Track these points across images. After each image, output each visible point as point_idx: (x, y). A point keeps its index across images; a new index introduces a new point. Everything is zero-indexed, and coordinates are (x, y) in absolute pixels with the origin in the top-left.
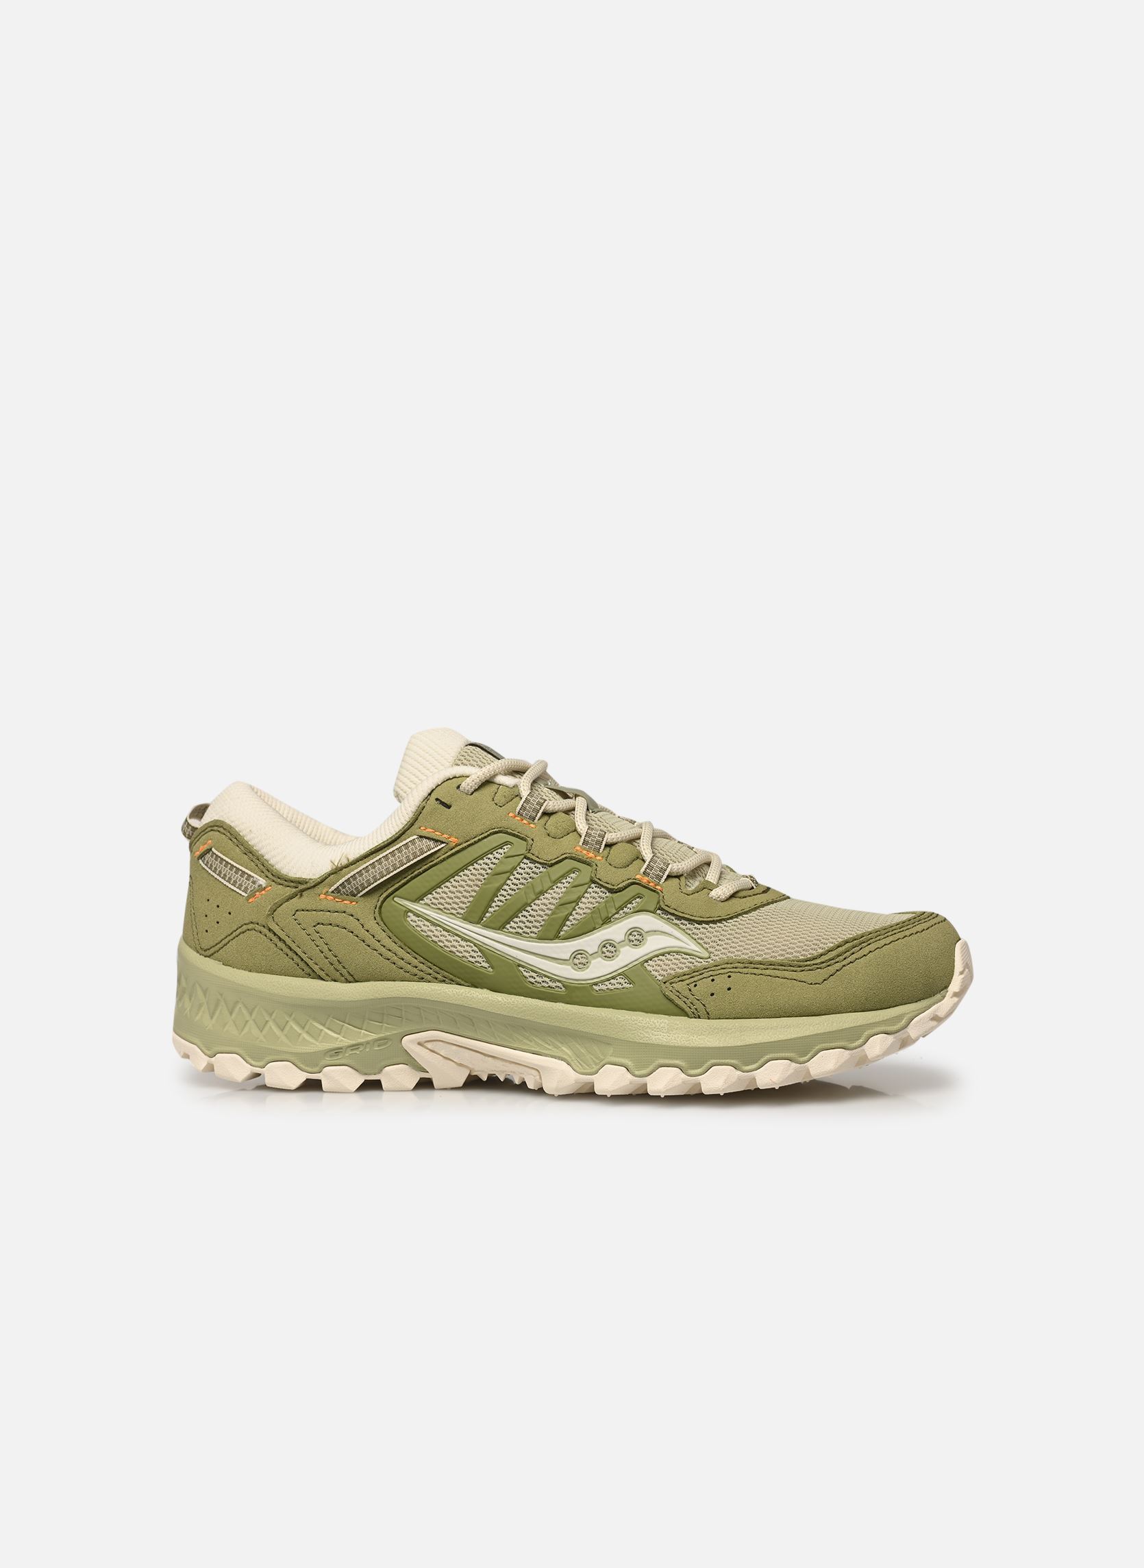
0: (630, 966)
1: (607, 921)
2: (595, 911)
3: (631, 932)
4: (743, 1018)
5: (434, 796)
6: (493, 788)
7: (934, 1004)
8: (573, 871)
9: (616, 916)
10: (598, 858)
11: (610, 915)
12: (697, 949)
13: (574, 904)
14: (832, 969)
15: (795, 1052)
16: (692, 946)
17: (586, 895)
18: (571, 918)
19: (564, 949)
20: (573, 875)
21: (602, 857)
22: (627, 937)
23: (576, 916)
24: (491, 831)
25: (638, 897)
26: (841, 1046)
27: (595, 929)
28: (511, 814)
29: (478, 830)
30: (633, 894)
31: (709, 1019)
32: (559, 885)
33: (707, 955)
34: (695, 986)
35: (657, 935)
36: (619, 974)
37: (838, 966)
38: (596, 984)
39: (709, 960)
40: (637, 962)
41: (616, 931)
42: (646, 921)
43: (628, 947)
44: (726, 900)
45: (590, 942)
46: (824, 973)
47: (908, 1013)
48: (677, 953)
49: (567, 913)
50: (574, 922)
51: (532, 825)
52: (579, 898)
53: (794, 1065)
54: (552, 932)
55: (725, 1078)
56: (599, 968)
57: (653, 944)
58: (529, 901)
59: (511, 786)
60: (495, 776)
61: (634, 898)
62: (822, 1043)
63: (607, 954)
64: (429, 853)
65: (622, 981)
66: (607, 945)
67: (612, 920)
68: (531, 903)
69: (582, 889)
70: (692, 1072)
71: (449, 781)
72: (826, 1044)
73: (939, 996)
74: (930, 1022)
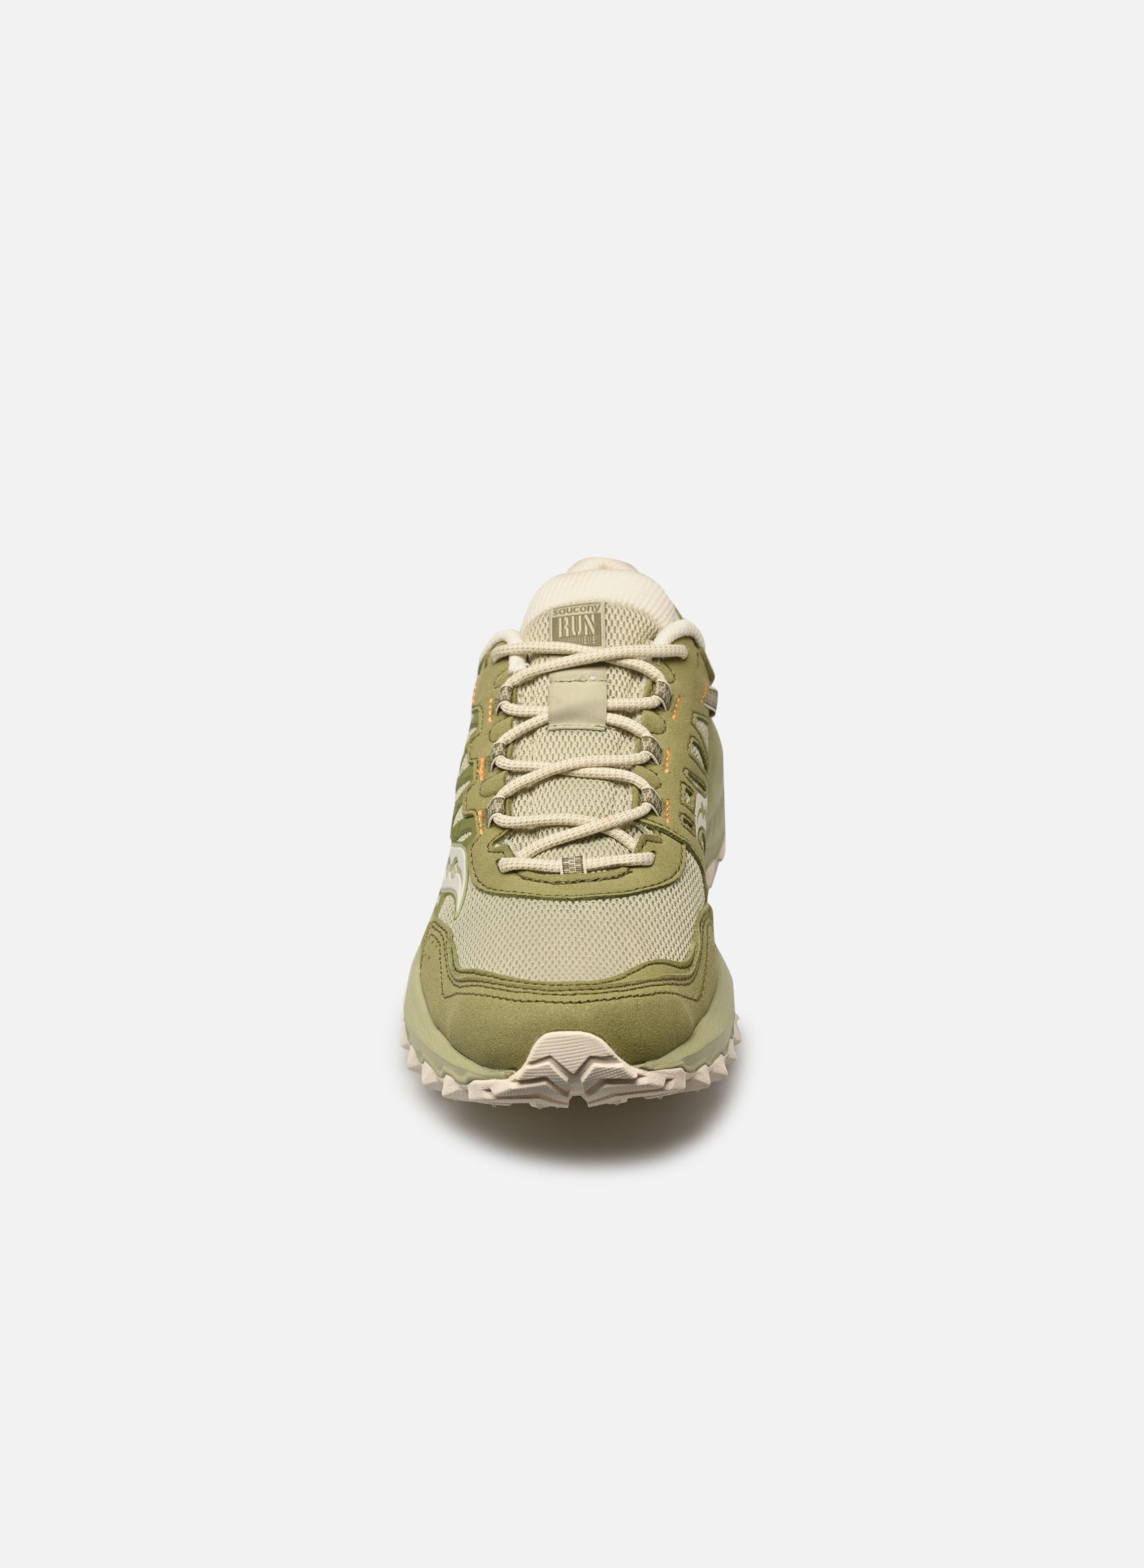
1: (455, 841)
3: (456, 860)
6: (505, 665)
9: (459, 840)
10: (482, 777)
11: (457, 837)
12: (459, 907)
14: (454, 990)
16: (460, 902)
17: (461, 806)
20: (469, 782)
21: (484, 778)
22: (453, 863)
28: (491, 700)
30: (470, 826)
32: (463, 785)
33: (456, 915)
34: (429, 938)
35: (459, 875)
39: (453, 922)
40: (445, 891)
42: (462, 857)
43: (450, 873)
44: (503, 873)
46: (451, 989)
47: (472, 1072)
51: (490, 719)
57: (456, 882)
59: (509, 673)
60: (513, 655)
61: (469, 830)
73: (502, 1073)
74: (485, 1092)
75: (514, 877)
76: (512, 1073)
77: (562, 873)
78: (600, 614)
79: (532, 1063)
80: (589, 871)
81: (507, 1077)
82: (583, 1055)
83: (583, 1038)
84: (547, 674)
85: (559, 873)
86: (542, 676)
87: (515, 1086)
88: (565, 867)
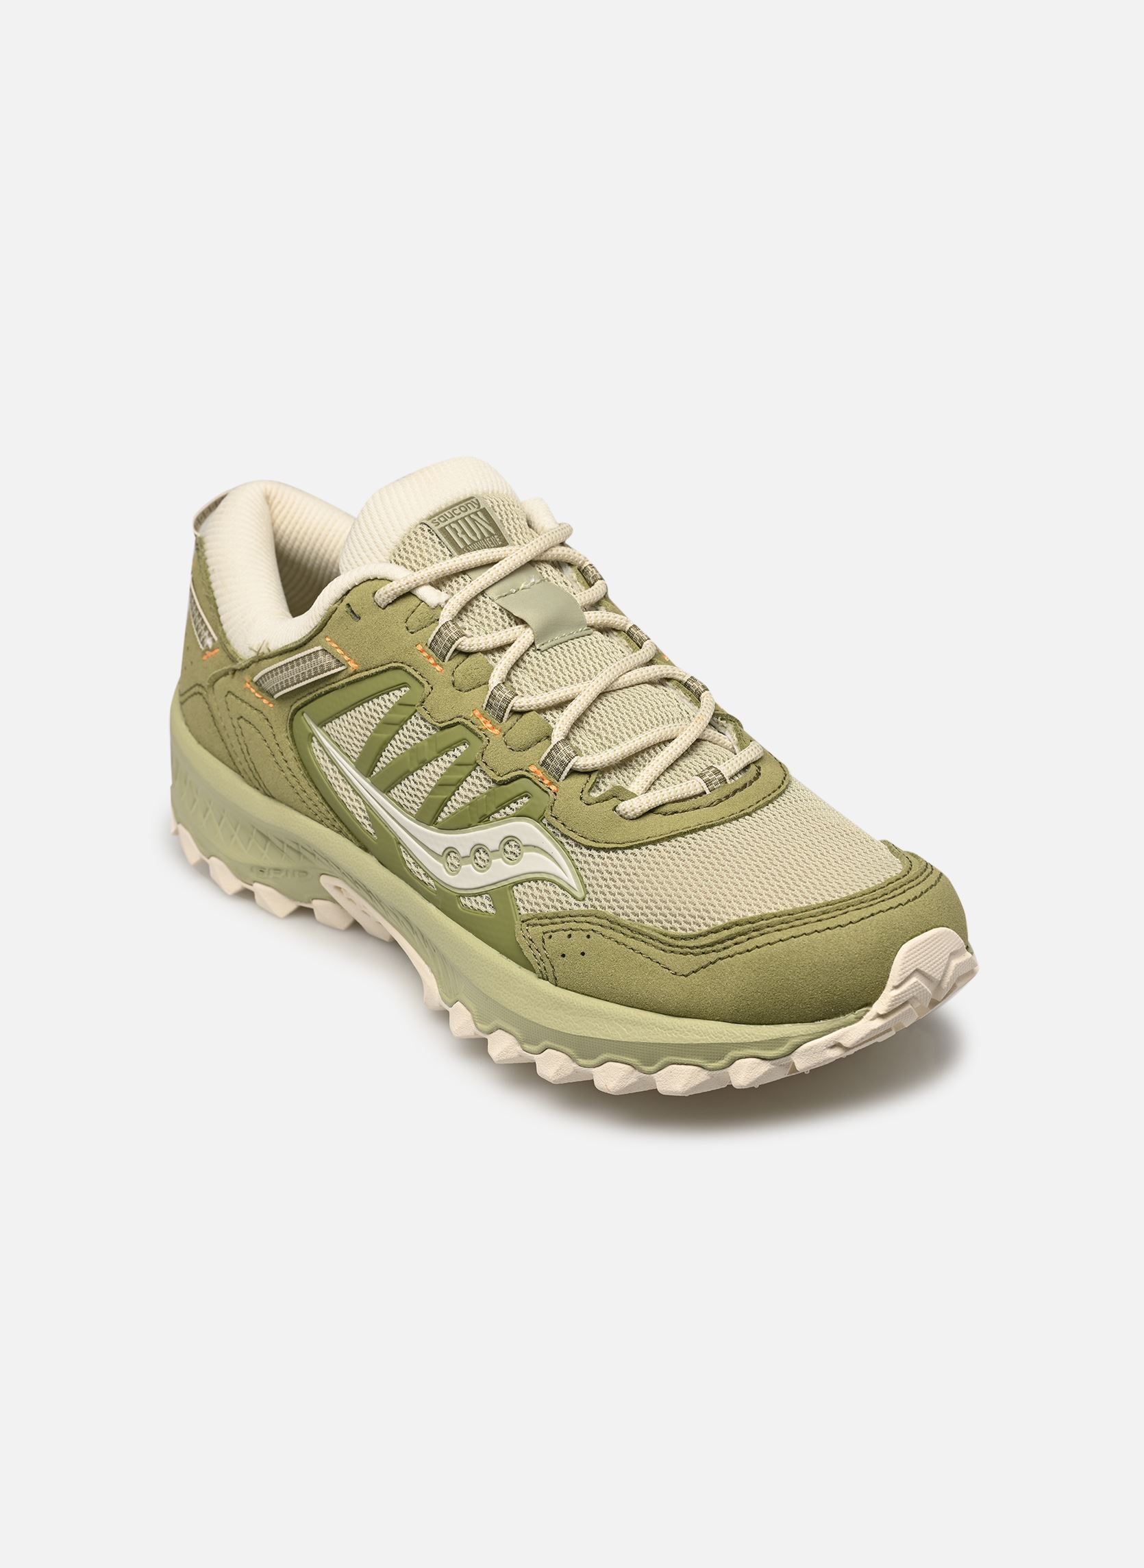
0: (499, 885)
1: (484, 819)
2: (474, 803)
3: (508, 840)
4: (591, 996)
5: (347, 599)
6: (410, 603)
7: (839, 1028)
8: (463, 742)
9: (497, 815)
10: (496, 731)
11: (489, 813)
12: (574, 885)
13: (454, 788)
14: (704, 959)
15: (638, 1058)
16: (570, 879)
17: (469, 779)
18: (449, 803)
19: (440, 839)
20: (463, 748)
21: (500, 731)
22: (502, 846)
23: (455, 804)
24: (390, 665)
25: (526, 796)
26: (696, 1064)
27: (470, 826)
28: (420, 647)
29: (380, 658)
30: (521, 790)
31: (556, 985)
32: (445, 757)
33: (580, 895)
34: (550, 937)
35: (537, 852)
36: (486, 892)
37: (714, 956)
38: (463, 896)
39: (581, 903)
40: (505, 883)
41: (489, 835)
42: (528, 830)
43: (501, 859)
44: (637, 818)
45: (464, 840)
46: (693, 961)
47: (793, 1037)
48: (553, 882)
49: (445, 797)
50: (453, 811)
51: (438, 668)
52: (461, 782)
53: (637, 1073)
54: (430, 815)
55: (558, 1068)
56: (467, 878)
57: (531, 863)
58: (411, 770)
59: (433, 607)
60: (418, 586)
61: (521, 796)
62: (672, 1055)
63: (480, 862)
64: (329, 673)
65: (487, 902)
66: (481, 851)
67: (491, 819)
68: (414, 772)
69: (466, 769)
70: (527, 1047)
71: (369, 582)
72: (677, 1058)
73: (851, 1016)
74: (828, 1051)
75: (652, 817)
76: (868, 1011)
77: (708, 792)
78: (484, 508)
79: (896, 987)
80: (732, 778)
81: (861, 1018)
82: (945, 955)
83: (941, 935)
84: (482, 593)
85: (705, 793)
86: (476, 598)
87: (879, 1023)
88: (708, 783)
